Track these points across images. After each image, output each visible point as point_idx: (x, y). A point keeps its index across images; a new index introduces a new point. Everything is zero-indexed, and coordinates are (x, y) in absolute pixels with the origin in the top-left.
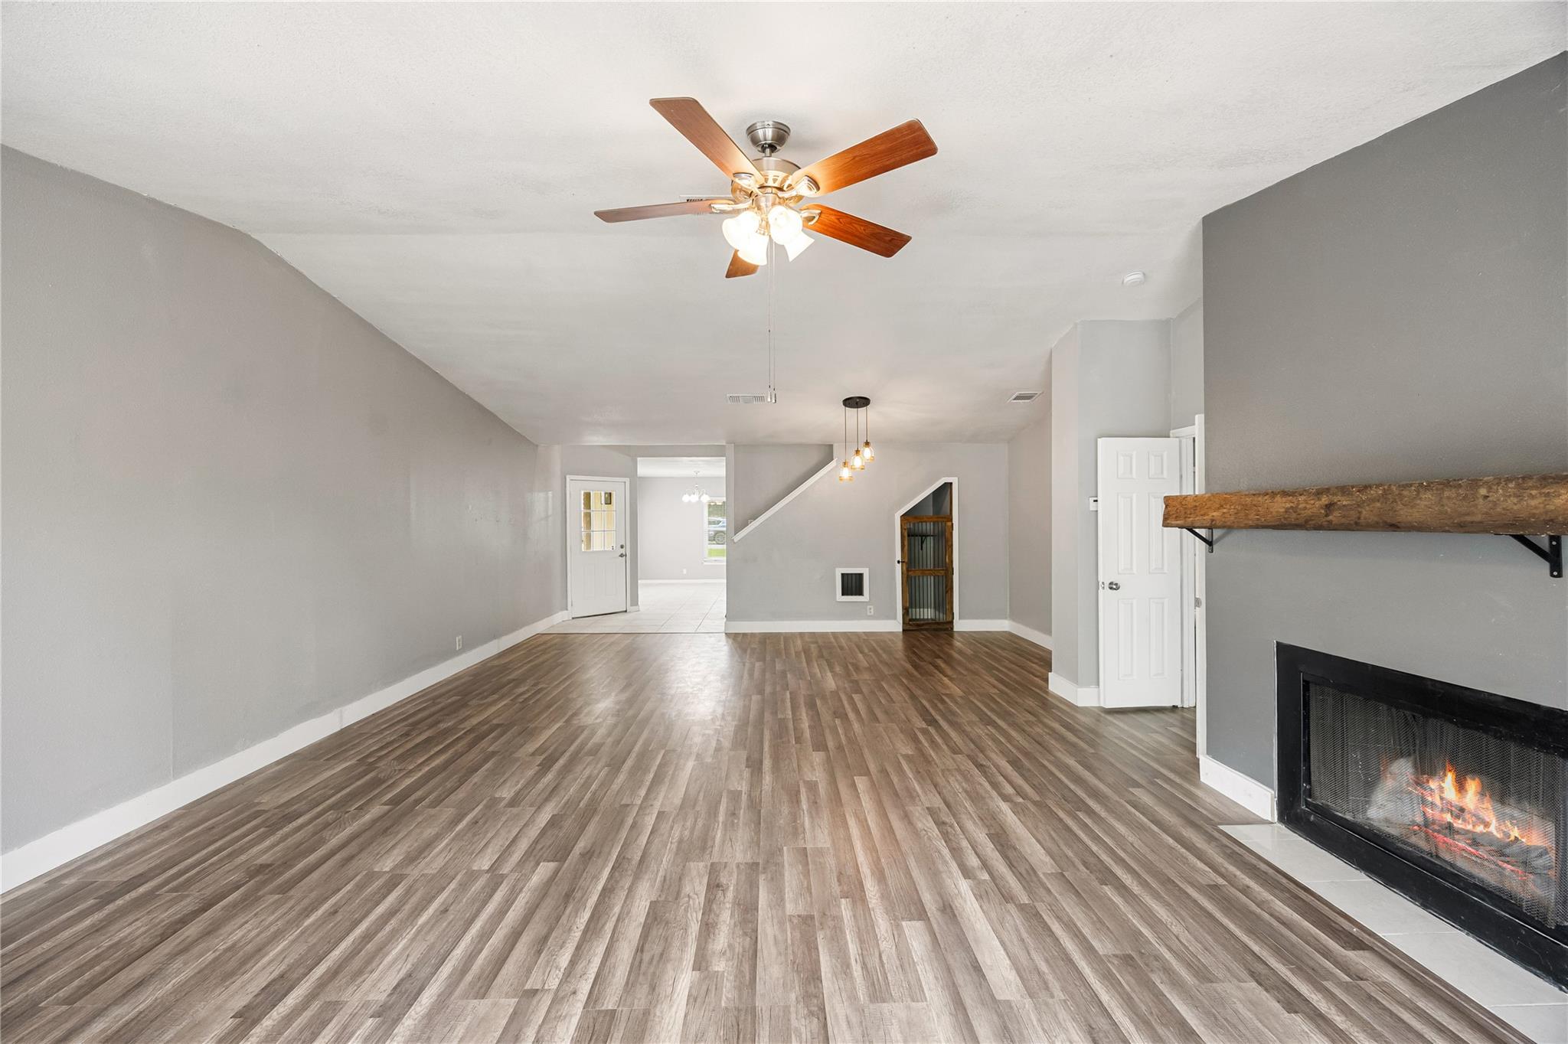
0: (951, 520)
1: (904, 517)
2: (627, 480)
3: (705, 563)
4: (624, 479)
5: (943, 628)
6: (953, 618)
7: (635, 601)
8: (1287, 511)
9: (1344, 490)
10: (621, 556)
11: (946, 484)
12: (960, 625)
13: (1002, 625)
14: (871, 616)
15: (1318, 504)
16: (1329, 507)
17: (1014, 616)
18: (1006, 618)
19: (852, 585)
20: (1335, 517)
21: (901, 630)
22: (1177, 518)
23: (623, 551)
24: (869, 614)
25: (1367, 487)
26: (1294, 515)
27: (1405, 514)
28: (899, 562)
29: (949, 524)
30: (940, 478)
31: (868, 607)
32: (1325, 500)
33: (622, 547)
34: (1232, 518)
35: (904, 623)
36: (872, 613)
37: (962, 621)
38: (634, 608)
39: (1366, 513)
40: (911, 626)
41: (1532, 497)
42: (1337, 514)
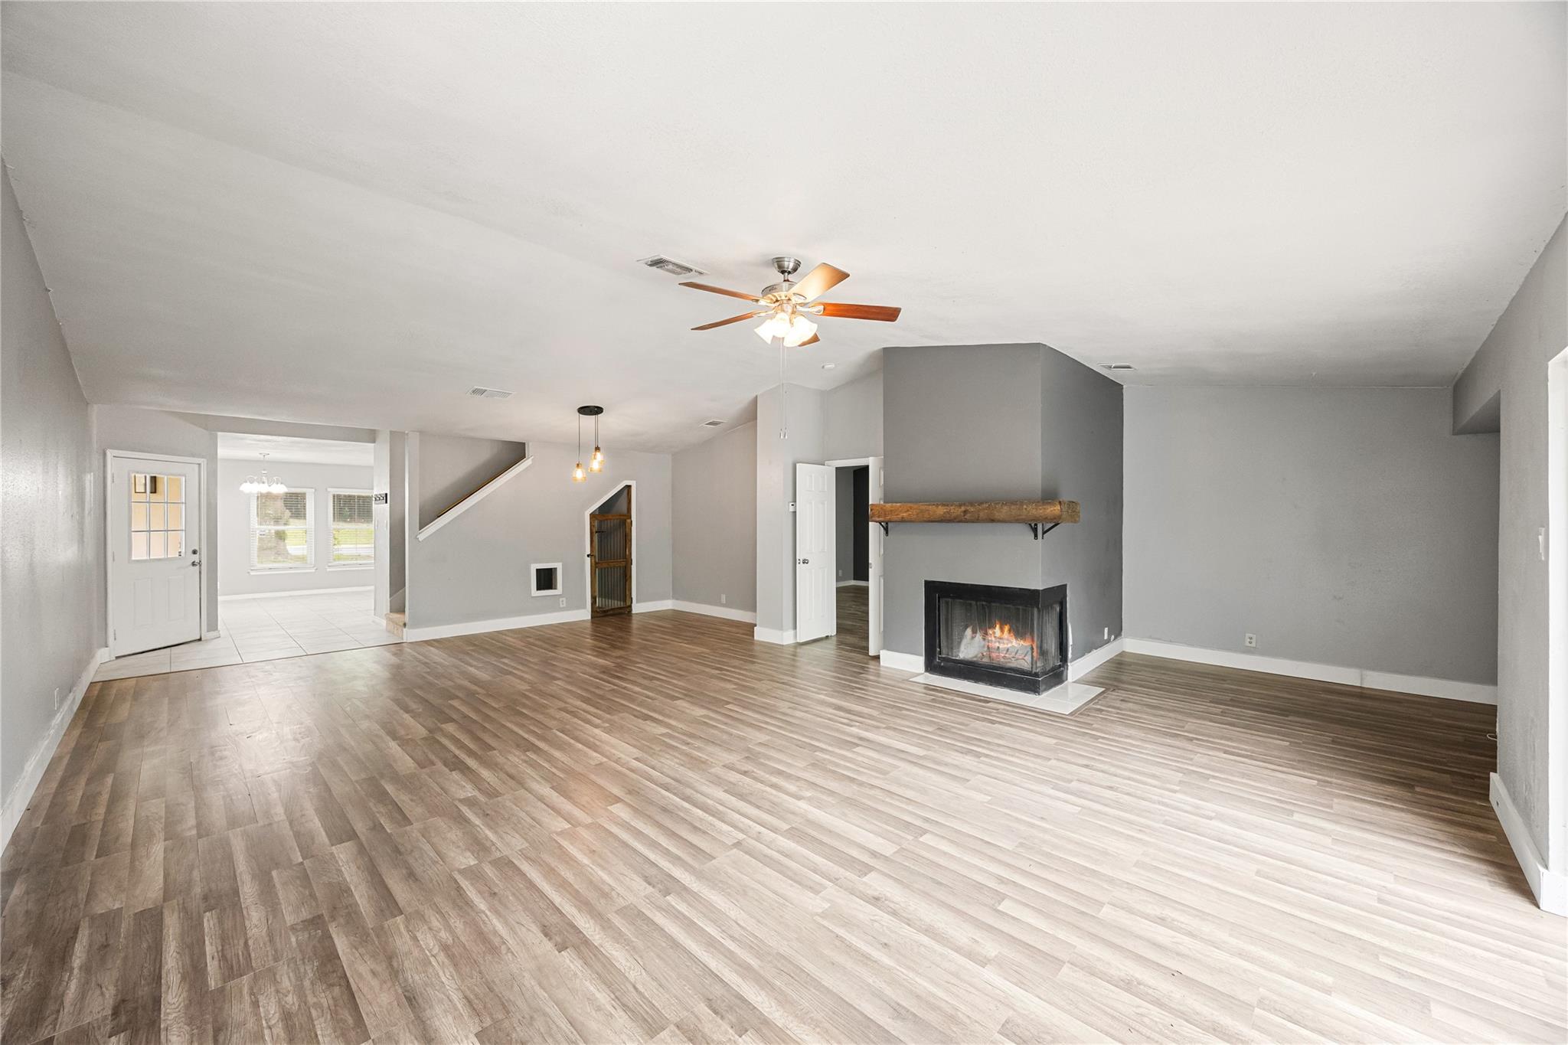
0: (631, 518)
1: (593, 516)
2: (203, 461)
3: (252, 573)
4: (200, 460)
5: (625, 612)
6: (632, 603)
7: (213, 625)
8: (944, 513)
9: (972, 504)
10: (193, 564)
11: (627, 486)
12: (637, 608)
13: (667, 605)
14: (564, 608)
15: (960, 510)
16: (965, 512)
17: (676, 595)
18: (668, 599)
19: (546, 579)
20: (968, 516)
21: (590, 618)
22: (879, 517)
23: (196, 558)
24: (561, 606)
25: (981, 503)
26: (948, 515)
27: (997, 515)
28: (588, 556)
29: (629, 521)
30: (622, 481)
31: (561, 599)
32: (963, 509)
33: (195, 552)
34: (915, 516)
35: (592, 611)
36: (565, 605)
37: (639, 605)
38: (213, 634)
39: (982, 515)
40: (598, 614)
41: (1041, 509)
42: (968, 515)
